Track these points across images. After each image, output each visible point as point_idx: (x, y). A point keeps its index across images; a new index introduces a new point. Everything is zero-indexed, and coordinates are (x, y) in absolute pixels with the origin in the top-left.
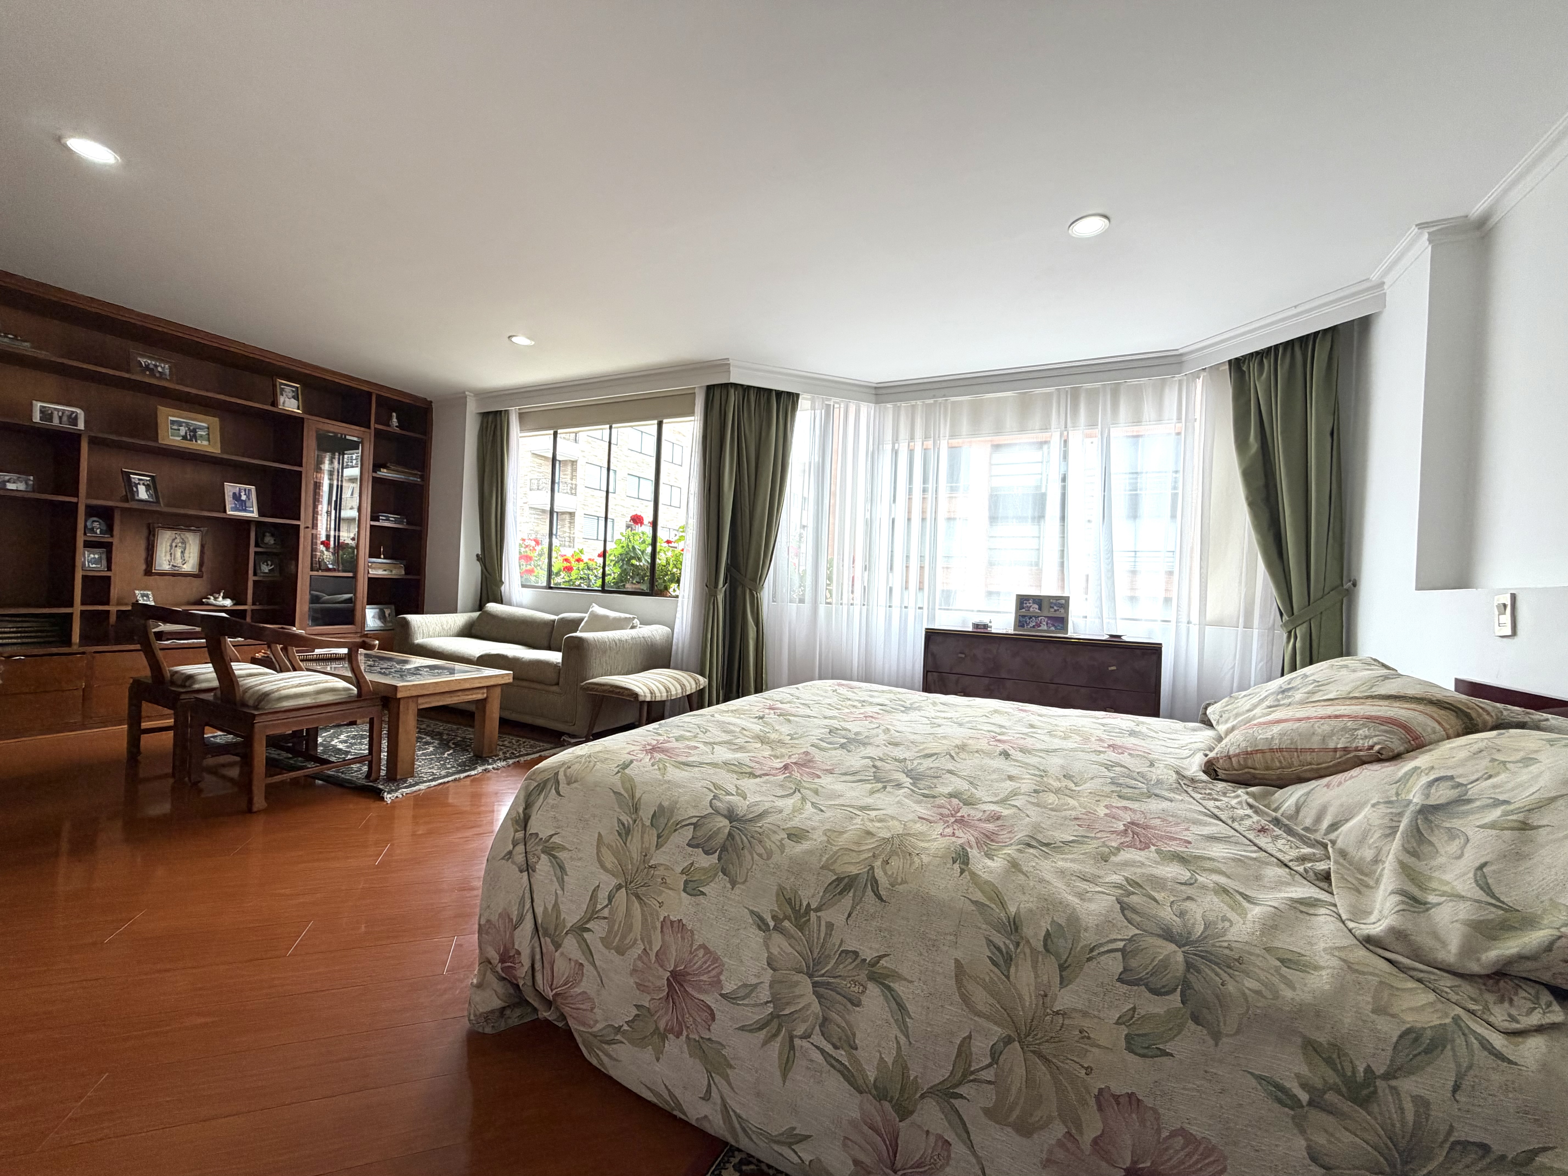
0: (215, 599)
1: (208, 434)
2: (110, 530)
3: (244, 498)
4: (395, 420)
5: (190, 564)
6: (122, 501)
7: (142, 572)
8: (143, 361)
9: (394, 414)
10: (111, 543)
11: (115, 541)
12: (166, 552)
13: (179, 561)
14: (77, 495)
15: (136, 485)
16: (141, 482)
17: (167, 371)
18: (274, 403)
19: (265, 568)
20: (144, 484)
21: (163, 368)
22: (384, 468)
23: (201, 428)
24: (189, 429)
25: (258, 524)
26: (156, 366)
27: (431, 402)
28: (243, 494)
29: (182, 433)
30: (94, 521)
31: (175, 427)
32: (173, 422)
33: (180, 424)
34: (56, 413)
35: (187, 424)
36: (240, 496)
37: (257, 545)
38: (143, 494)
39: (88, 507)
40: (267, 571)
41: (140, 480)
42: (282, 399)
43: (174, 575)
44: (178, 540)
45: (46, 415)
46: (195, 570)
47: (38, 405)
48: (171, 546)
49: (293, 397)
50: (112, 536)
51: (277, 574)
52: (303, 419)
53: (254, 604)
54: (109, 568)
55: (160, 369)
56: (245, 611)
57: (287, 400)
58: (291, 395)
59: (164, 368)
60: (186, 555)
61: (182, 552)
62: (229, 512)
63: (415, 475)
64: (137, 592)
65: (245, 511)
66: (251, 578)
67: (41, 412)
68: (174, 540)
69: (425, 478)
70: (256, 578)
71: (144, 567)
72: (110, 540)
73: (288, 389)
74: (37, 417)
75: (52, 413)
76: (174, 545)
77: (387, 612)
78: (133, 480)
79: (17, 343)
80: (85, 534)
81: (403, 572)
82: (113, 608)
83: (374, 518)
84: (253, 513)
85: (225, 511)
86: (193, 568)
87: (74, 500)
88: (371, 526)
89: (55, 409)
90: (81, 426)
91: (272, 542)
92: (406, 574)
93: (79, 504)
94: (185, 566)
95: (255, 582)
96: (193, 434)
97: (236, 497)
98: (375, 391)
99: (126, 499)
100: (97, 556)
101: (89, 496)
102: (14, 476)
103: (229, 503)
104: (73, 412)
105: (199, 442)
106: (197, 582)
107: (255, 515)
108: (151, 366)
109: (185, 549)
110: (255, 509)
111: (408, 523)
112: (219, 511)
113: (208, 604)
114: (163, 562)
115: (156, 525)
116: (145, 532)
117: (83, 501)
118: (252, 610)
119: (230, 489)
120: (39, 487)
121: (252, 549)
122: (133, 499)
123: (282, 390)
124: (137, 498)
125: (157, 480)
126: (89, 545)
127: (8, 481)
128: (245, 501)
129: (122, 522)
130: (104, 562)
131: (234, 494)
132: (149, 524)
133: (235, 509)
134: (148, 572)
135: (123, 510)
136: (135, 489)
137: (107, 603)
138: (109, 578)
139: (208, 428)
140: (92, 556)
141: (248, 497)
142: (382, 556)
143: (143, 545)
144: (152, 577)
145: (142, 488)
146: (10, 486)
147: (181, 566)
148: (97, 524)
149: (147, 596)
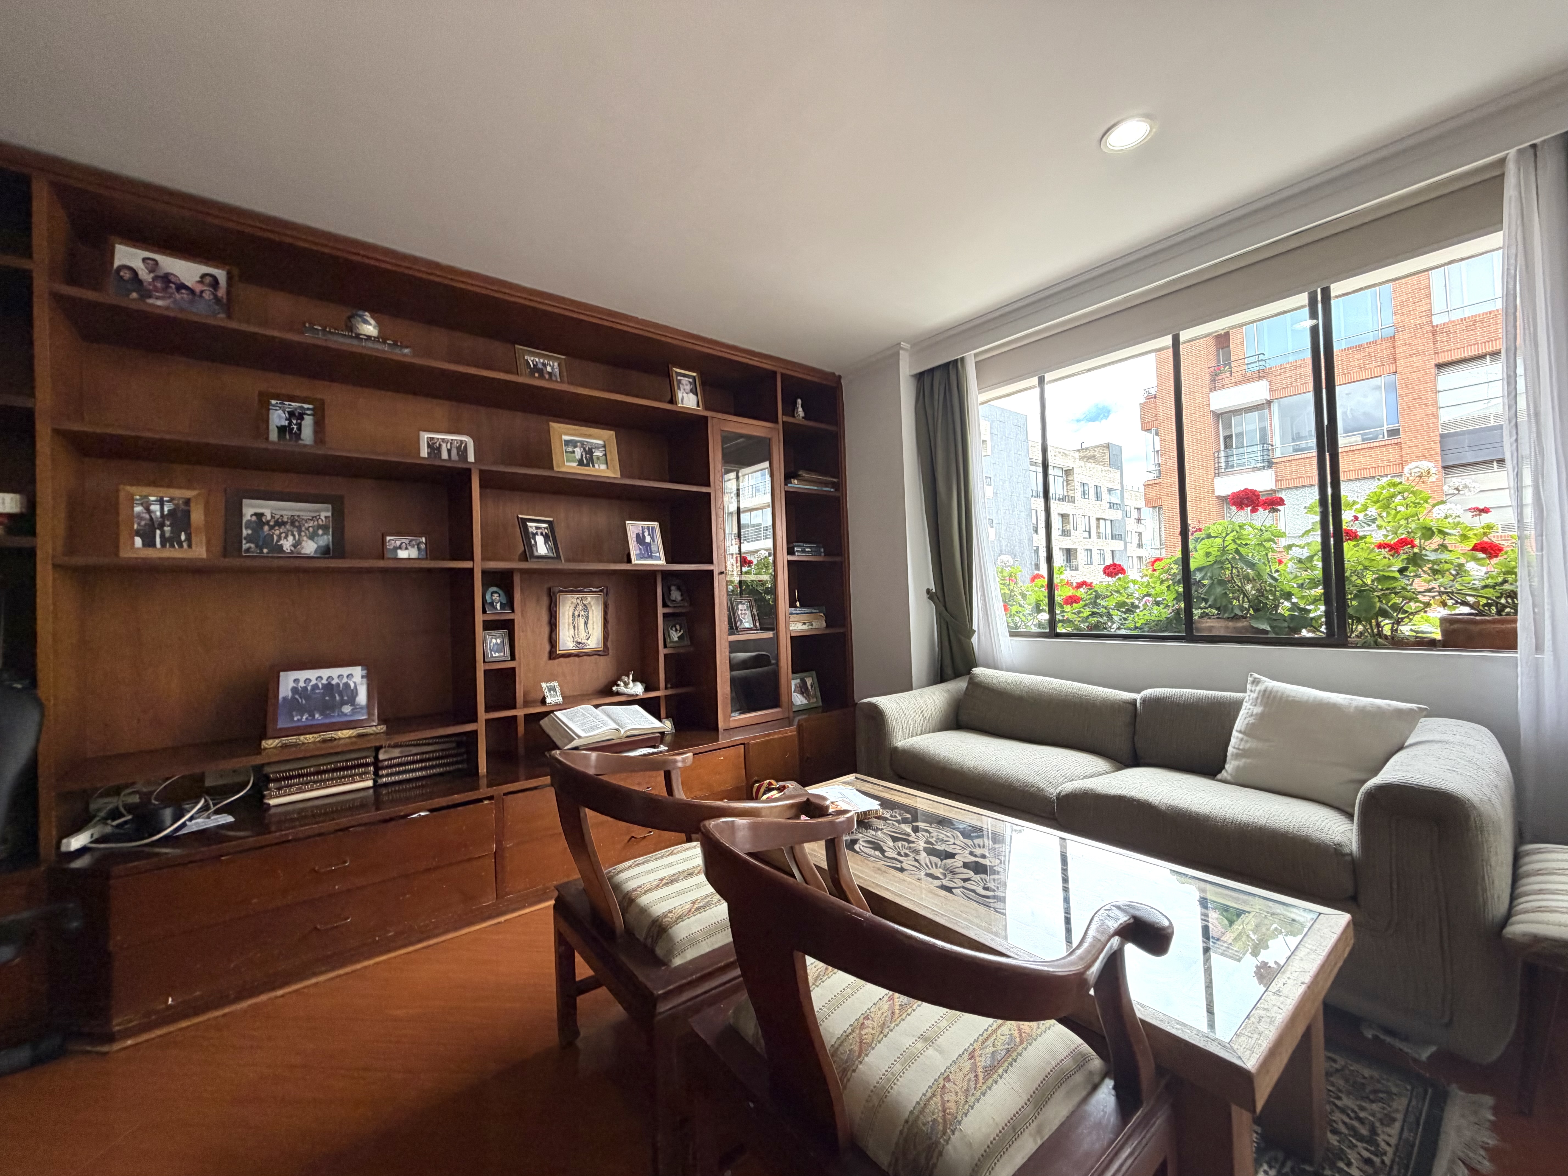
0: (626, 684)
1: (605, 455)
2: (510, 604)
3: (648, 539)
4: (800, 409)
5: (594, 639)
6: (520, 560)
7: (546, 655)
8: (530, 359)
9: (799, 401)
10: (513, 621)
11: (517, 617)
12: (569, 625)
13: (583, 635)
14: (472, 559)
15: (535, 535)
16: (539, 531)
17: (557, 370)
18: (672, 401)
19: (675, 636)
20: (542, 534)
21: (552, 368)
22: (794, 478)
23: (597, 447)
24: (584, 449)
25: (667, 575)
26: (544, 365)
27: (840, 377)
28: (646, 534)
29: (578, 456)
30: (492, 593)
31: (570, 449)
32: (567, 443)
33: (574, 444)
34: (444, 445)
35: (582, 443)
36: (644, 536)
38: (542, 548)
39: (484, 573)
40: (676, 639)
41: (537, 528)
42: (680, 395)
43: (577, 655)
44: (580, 608)
45: (435, 449)
46: (601, 646)
47: (425, 436)
48: (574, 615)
49: (691, 391)
50: (513, 611)
51: (687, 642)
52: (706, 418)
53: (666, 688)
54: (513, 657)
55: (549, 369)
56: (659, 697)
57: (685, 395)
58: (688, 388)
59: (552, 366)
60: (590, 625)
61: (586, 623)
62: (634, 561)
63: (826, 484)
64: (544, 685)
65: (651, 557)
66: (662, 652)
67: (429, 446)
68: (576, 607)
69: (840, 486)
70: (666, 651)
71: (547, 648)
72: (511, 617)
73: (685, 380)
74: (424, 452)
75: (440, 445)
76: (576, 613)
77: (809, 681)
78: (530, 530)
79: (397, 351)
80: (484, 612)
81: (824, 624)
82: (519, 713)
83: (790, 552)
84: (659, 561)
85: (629, 561)
86: (598, 644)
87: (467, 565)
88: (789, 562)
89: (443, 440)
90: (471, 458)
91: (679, 598)
92: (827, 626)
93: (475, 570)
94: (589, 642)
95: (665, 655)
96: (588, 459)
97: (640, 539)
98: (779, 370)
99: (524, 557)
100: (499, 641)
101: (484, 559)
102: (405, 539)
103: (634, 549)
104: (461, 441)
105: (596, 467)
106: (602, 661)
107: (662, 562)
108: (540, 366)
109: (588, 618)
110: (662, 554)
111: (827, 554)
112: (621, 562)
113: (618, 694)
114: (566, 641)
115: (556, 589)
116: (545, 601)
117: (478, 565)
118: (666, 696)
119: (633, 528)
120: (432, 552)
121: (661, 610)
122: (532, 555)
123: (679, 382)
124: (536, 554)
125: (555, 525)
126: (489, 626)
127: (400, 548)
128: (649, 544)
129: (521, 589)
130: (507, 649)
131: (638, 535)
132: (549, 589)
133: (640, 556)
134: (553, 654)
135: (523, 571)
136: (533, 542)
137: (514, 707)
138: (513, 670)
139: (604, 446)
140: (494, 641)
141: (652, 538)
142: (798, 604)
143: (545, 618)
144: (556, 661)
145: (540, 540)
146: (402, 554)
147: (585, 641)
148: (496, 596)
149: (554, 690)
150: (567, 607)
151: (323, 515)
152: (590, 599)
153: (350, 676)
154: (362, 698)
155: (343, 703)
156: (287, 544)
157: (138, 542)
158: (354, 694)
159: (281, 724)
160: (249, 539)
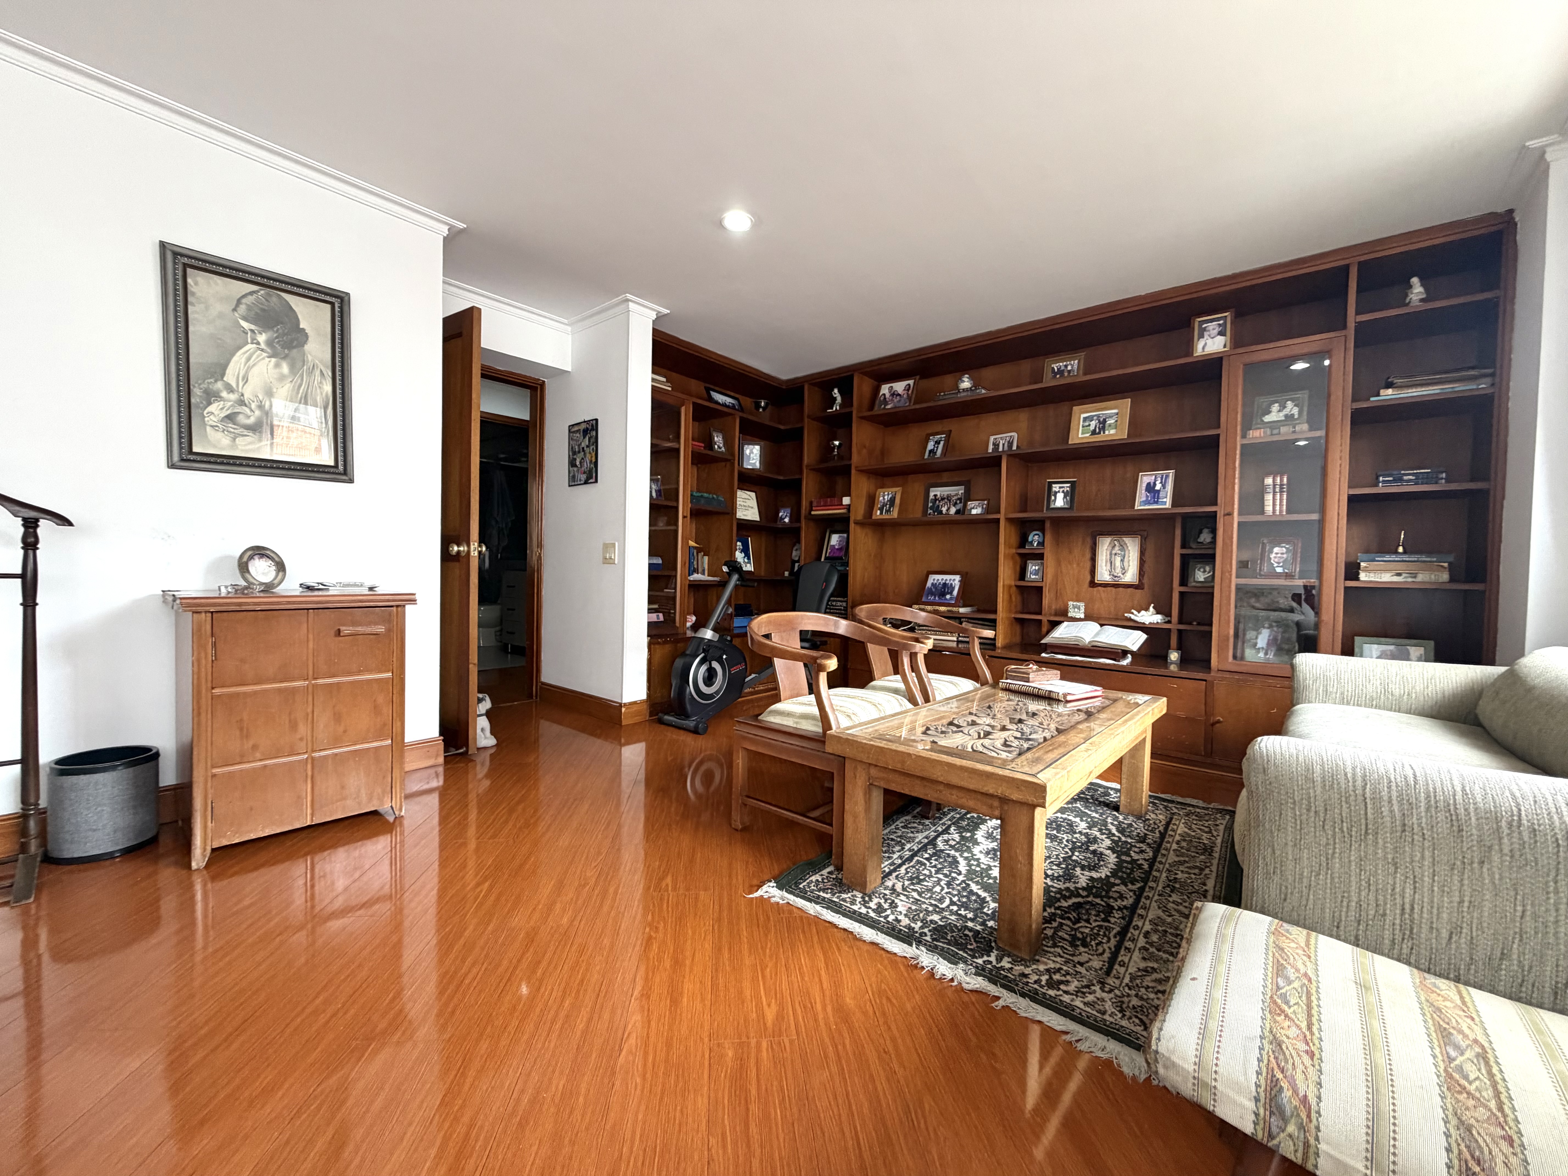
0: (1140, 613)
3: (1158, 487)
4: (1417, 290)
5: (1130, 576)
7: (1087, 584)
8: (1055, 367)
12: (1106, 561)
13: (1118, 572)
14: (1000, 512)
15: (1055, 494)
17: (1076, 367)
19: (1200, 576)
20: (1063, 492)
22: (1387, 387)
24: (1099, 421)
25: (1185, 517)
26: (1066, 366)
27: (1510, 213)
28: (1158, 482)
29: (1092, 428)
34: (1001, 442)
35: (1097, 416)
36: (1155, 485)
37: (1183, 546)
38: (1059, 501)
40: (1202, 579)
41: (1060, 488)
42: (1200, 344)
44: (1117, 548)
45: (996, 445)
46: (1136, 580)
47: (993, 438)
48: (1111, 554)
49: (1220, 333)
53: (1180, 623)
55: (1070, 368)
56: (1169, 629)
57: (1209, 341)
58: (1215, 332)
59: (1073, 364)
60: (1126, 563)
61: (1122, 561)
62: (1137, 507)
64: (1069, 603)
65: (1156, 503)
66: (1177, 589)
67: (994, 444)
68: (1113, 547)
69: (1498, 378)
70: (1183, 589)
71: (1088, 578)
73: (1212, 326)
74: (991, 449)
75: (999, 442)
76: (1113, 552)
77: (1415, 652)
78: (1054, 489)
81: (1445, 577)
82: (1045, 618)
84: (1170, 504)
86: (1133, 577)
87: (997, 516)
88: (1352, 497)
89: (1001, 439)
90: (1014, 446)
91: (1209, 540)
92: (1453, 580)
93: (1002, 520)
94: (1125, 576)
95: (1180, 593)
96: (1101, 428)
97: (1150, 488)
98: (1355, 259)
100: (1037, 568)
102: (977, 503)
103: (1141, 495)
104: (1011, 437)
105: (1107, 432)
106: (1138, 594)
107: (1168, 506)
108: (1062, 368)
109: (1124, 556)
110: (1170, 499)
111: (1452, 480)
113: (1130, 620)
114: (1103, 574)
115: (1096, 533)
116: (1090, 541)
117: (1004, 516)
118: (1178, 630)
119: (1144, 479)
121: (1177, 551)
122: (1048, 508)
123: (1203, 330)
127: (973, 508)
128: (1159, 491)
131: (1148, 484)
132: (1092, 532)
133: (1145, 503)
134: (1091, 583)
136: (1053, 498)
137: (1040, 613)
138: (1041, 588)
140: (1034, 568)
141: (1164, 486)
142: (1401, 549)
143: (1088, 555)
144: (1095, 589)
145: (1060, 496)
146: (974, 512)
147: (1120, 574)
148: (1036, 537)
149: (1079, 608)
150: (1104, 546)
151: (960, 492)
152: (1127, 540)
153: (954, 580)
154: (955, 593)
155: (948, 593)
156: (944, 510)
157: (879, 512)
158: (953, 589)
159: (924, 599)
160: (931, 508)
